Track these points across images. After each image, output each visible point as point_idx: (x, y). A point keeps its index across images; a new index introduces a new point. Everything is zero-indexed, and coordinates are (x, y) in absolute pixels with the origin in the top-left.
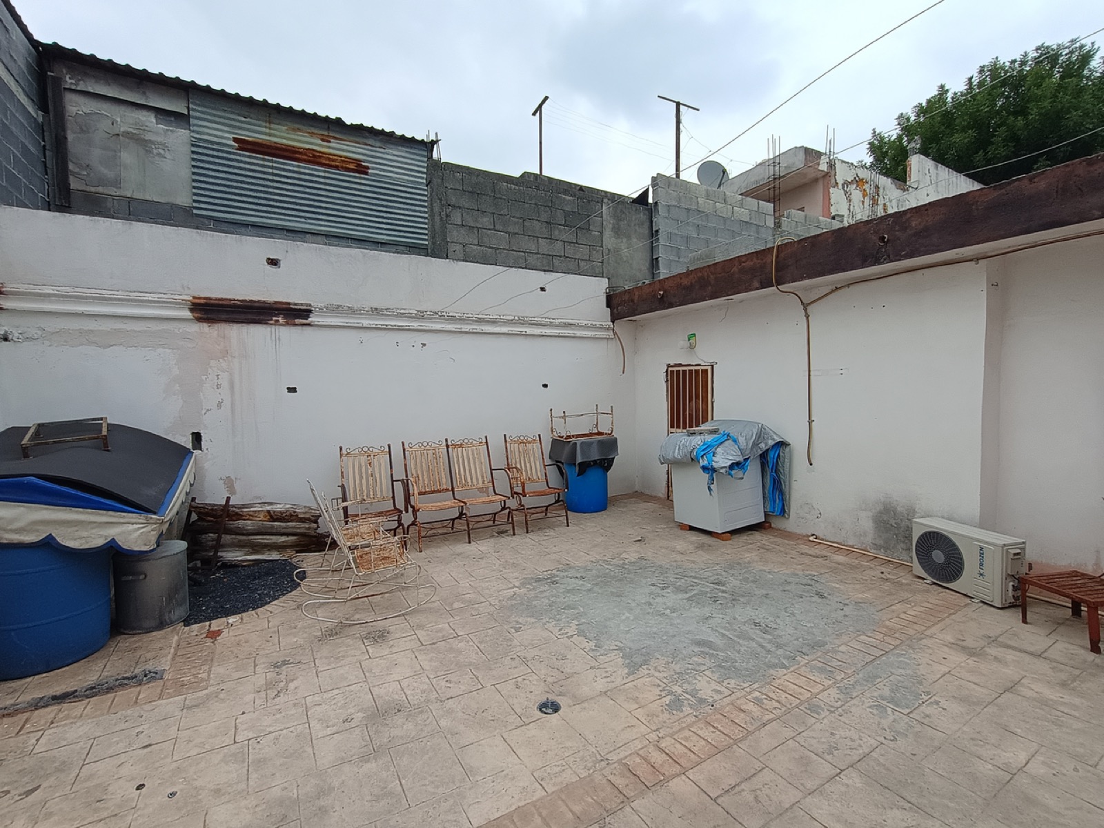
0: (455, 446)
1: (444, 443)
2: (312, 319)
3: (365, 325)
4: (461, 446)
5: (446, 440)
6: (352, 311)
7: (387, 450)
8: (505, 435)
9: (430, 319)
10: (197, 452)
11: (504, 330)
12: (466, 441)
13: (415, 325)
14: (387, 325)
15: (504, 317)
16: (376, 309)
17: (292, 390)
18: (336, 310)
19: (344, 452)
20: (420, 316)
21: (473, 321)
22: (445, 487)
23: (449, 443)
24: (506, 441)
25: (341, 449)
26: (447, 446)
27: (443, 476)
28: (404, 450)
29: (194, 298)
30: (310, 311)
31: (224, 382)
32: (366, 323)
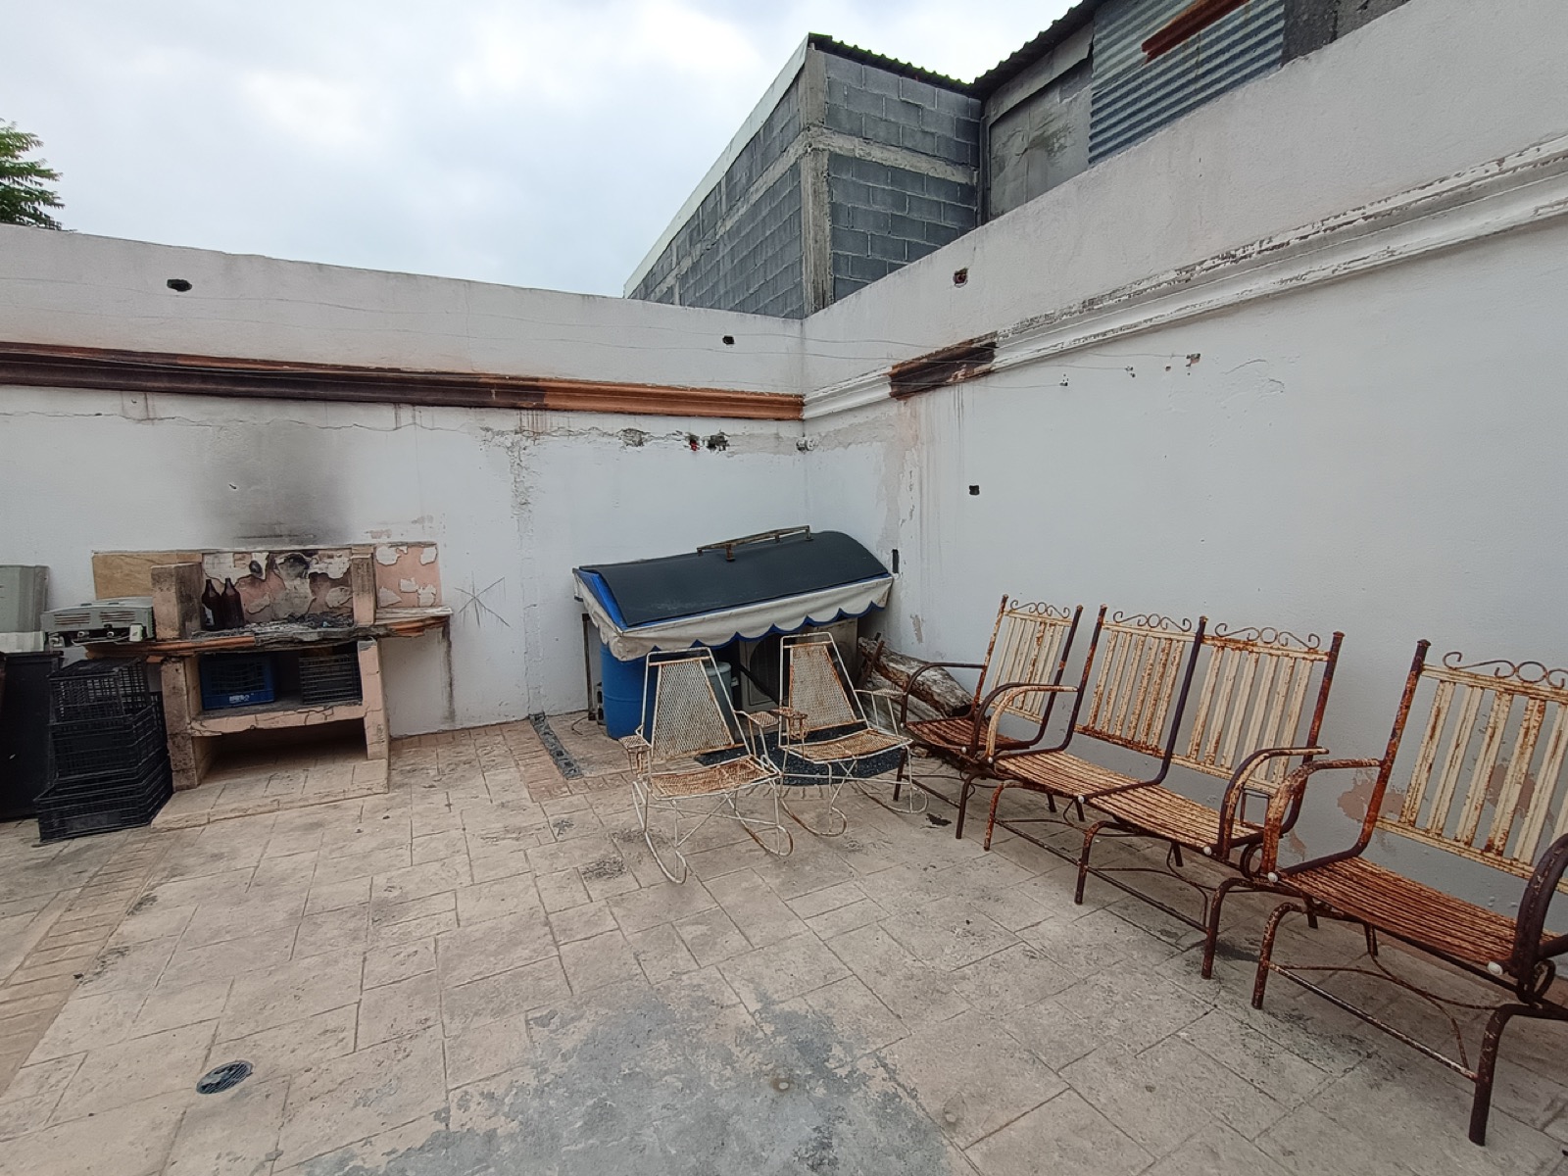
0: (1224, 642)
1: (1196, 627)
2: (1001, 359)
3: (1065, 347)
4: (1247, 645)
5: (1203, 624)
6: (1049, 323)
7: (1072, 618)
8: (1423, 647)
9: (1213, 278)
10: (895, 575)
11: (1520, 211)
12: (1268, 636)
13: (1168, 311)
14: (1104, 334)
15: (1531, 156)
16: (1092, 302)
17: (974, 490)
18: (1029, 328)
19: (1007, 608)
20: (1187, 281)
21: (1358, 232)
22: (1153, 742)
23: (1209, 631)
24: (1418, 667)
25: (1005, 600)
26: (1200, 638)
27: (1161, 713)
28: (1099, 625)
29: (894, 368)
30: (993, 345)
31: (915, 481)
32: (1067, 340)
